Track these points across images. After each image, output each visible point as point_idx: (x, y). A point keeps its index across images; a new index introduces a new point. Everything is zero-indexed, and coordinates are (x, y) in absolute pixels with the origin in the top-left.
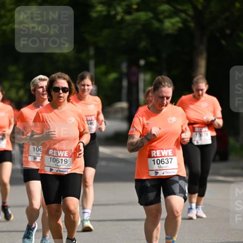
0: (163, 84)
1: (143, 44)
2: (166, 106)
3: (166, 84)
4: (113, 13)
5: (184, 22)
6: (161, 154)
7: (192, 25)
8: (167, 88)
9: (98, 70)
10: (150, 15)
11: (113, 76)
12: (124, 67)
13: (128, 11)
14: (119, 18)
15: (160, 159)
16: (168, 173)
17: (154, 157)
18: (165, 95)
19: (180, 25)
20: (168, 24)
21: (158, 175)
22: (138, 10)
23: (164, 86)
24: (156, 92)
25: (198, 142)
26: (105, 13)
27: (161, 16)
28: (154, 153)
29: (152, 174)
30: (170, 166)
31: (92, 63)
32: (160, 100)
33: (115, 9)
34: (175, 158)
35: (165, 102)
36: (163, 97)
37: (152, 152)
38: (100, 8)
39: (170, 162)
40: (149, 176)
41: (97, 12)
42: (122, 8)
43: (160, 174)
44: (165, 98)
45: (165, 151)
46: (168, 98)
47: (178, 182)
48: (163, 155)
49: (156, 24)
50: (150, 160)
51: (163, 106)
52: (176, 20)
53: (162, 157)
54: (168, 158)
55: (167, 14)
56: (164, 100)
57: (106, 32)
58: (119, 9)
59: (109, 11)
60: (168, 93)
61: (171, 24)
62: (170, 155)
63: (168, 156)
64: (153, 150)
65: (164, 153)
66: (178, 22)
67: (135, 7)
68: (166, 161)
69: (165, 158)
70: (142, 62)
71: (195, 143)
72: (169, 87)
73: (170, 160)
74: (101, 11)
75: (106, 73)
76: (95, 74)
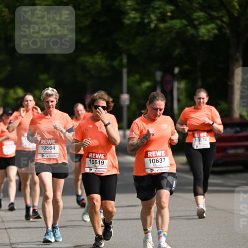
0: (157, 98)
1: (177, 51)
2: (159, 116)
3: (160, 98)
4: (146, 21)
5: (220, 28)
6: (156, 154)
7: (228, 31)
8: (160, 101)
9: (132, 79)
10: (185, 22)
11: (147, 84)
12: (158, 75)
13: (163, 19)
14: (152, 25)
15: (155, 158)
16: (161, 170)
17: (150, 157)
18: (158, 107)
19: (216, 31)
20: (203, 30)
21: (153, 172)
22: (172, 18)
23: (158, 100)
24: (151, 104)
25: (197, 147)
26: (138, 20)
27: (196, 23)
28: (150, 154)
29: (149, 171)
30: (163, 164)
31: (125, 71)
32: (155, 111)
33: (149, 17)
34: (167, 158)
35: (158, 113)
36: (156, 109)
37: (149, 153)
38: (133, 14)
39: (163, 161)
40: (146, 173)
41: (130, 19)
42: (155, 16)
43: (155, 171)
44: (159, 110)
45: (159, 152)
46: (161, 110)
47: (166, 178)
48: (158, 155)
49: (191, 31)
50: (147, 160)
51: (157, 116)
52: (211, 26)
53: (156, 157)
54: (162, 158)
55: (202, 20)
56: (157, 112)
57: (139, 39)
58: (153, 17)
59: (142, 19)
60: (161, 105)
61: (206, 31)
62: (163, 155)
63: (162, 156)
64: (149, 151)
65: (159, 153)
66: (213, 29)
67: (169, 14)
68: (160, 160)
69: (159, 158)
70: (176, 70)
71: (195, 148)
72: (162, 101)
73: (163, 160)
74: (135, 18)
75: (139, 83)
76: (128, 82)
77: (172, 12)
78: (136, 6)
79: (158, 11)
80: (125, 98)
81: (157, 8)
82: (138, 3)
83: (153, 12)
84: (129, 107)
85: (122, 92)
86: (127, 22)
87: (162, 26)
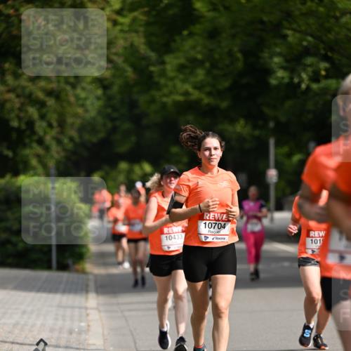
4: (296, 80)
11: (297, 158)
13: (316, 78)
14: (303, 86)
22: (327, 77)
26: (286, 80)
31: (272, 142)
33: (300, 76)
38: (280, 73)
41: (277, 78)
42: (307, 75)
57: (288, 104)
58: (304, 76)
59: (292, 78)
74: (283, 78)
75: (289, 155)
76: (276, 155)
77: (326, 70)
78: (285, 64)
79: (310, 69)
80: (272, 174)
81: (310, 66)
82: (287, 61)
83: (304, 70)
84: (277, 184)
85: (268, 167)
86: (273, 82)
87: (315, 86)
